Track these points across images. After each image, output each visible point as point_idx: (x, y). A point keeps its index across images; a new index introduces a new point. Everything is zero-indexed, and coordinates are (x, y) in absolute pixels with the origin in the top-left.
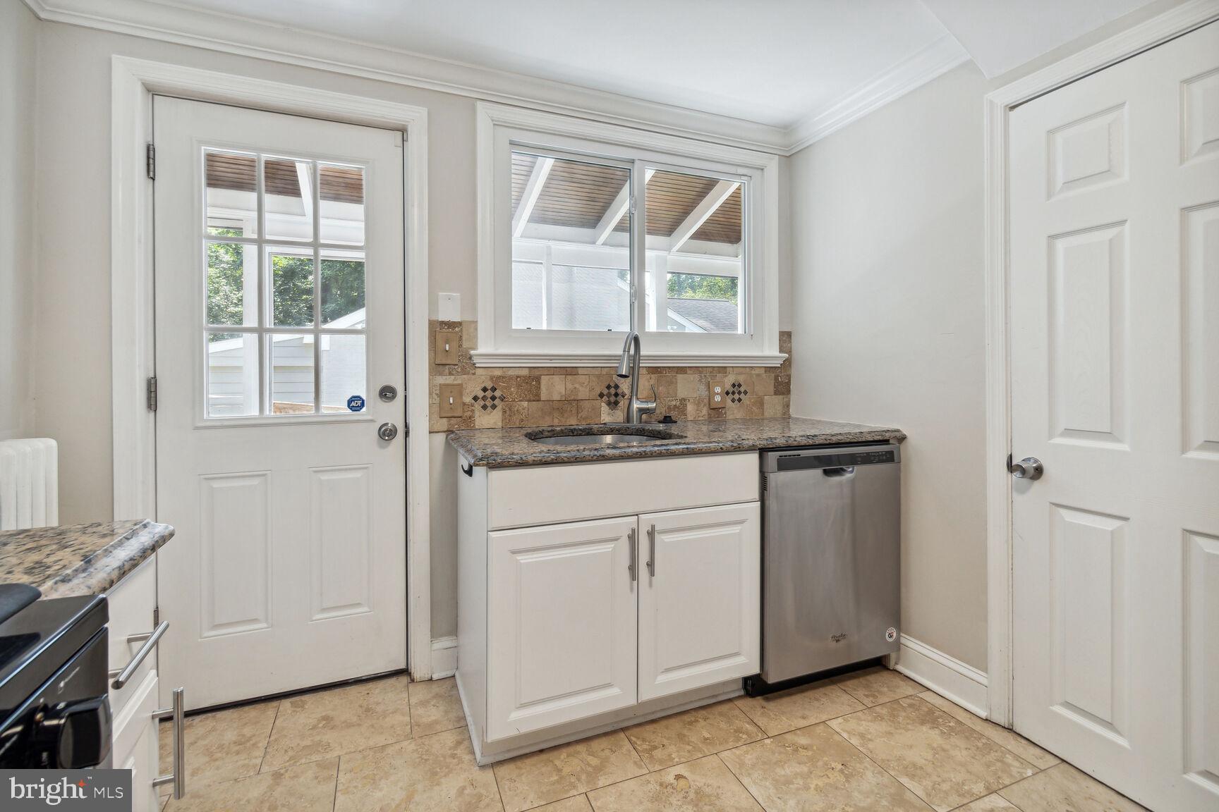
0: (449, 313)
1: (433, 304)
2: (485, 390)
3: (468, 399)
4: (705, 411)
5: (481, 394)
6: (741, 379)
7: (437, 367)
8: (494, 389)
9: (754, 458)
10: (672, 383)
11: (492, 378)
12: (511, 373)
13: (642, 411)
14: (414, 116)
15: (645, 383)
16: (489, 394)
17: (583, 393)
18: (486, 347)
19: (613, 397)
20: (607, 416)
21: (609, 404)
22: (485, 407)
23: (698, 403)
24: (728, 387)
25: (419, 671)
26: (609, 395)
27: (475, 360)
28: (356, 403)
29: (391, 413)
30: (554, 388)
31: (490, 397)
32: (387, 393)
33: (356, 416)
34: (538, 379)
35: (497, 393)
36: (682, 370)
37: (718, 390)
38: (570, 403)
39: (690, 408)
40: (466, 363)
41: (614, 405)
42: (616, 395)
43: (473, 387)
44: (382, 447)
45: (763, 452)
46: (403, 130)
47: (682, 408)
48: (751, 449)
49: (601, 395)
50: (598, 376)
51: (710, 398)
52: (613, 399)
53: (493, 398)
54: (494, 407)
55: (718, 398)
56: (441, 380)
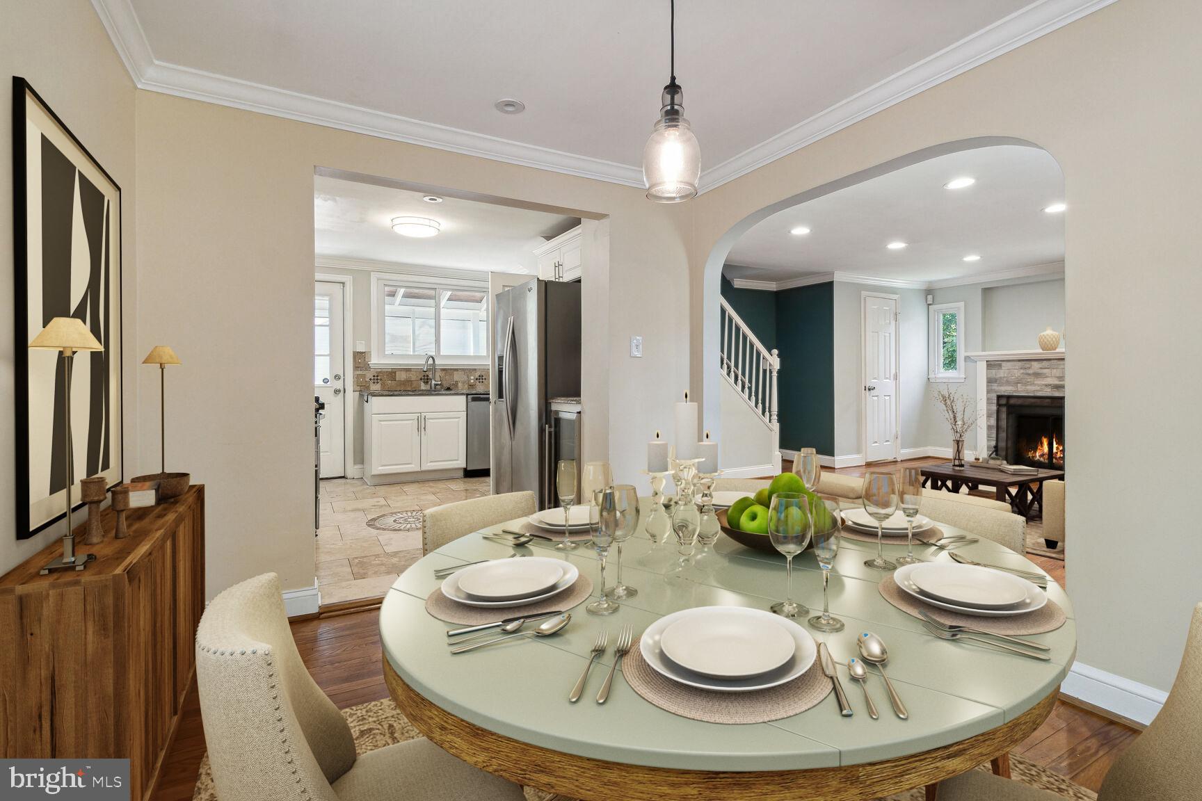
0: (360, 349)
1: (354, 345)
2: (374, 376)
3: (368, 380)
4: (466, 386)
5: (373, 378)
6: (483, 374)
7: (356, 368)
8: (377, 376)
9: (465, 397)
10: (452, 375)
11: (377, 372)
12: (384, 370)
13: (436, 385)
14: (347, 279)
15: (438, 375)
16: (376, 378)
17: (414, 378)
18: (375, 361)
19: (426, 380)
20: (423, 387)
21: (424, 382)
22: (374, 383)
23: (463, 383)
24: (477, 376)
25: (349, 474)
26: (424, 379)
27: (370, 365)
28: (326, 381)
29: (339, 385)
30: (401, 376)
31: (376, 379)
32: (337, 377)
33: (325, 385)
34: (395, 373)
35: (379, 378)
36: (457, 370)
37: (472, 378)
38: (409, 381)
39: (459, 384)
40: (367, 367)
41: (426, 383)
42: (427, 379)
43: (369, 375)
44: (335, 396)
45: (467, 395)
46: (343, 283)
47: (456, 385)
48: (462, 394)
49: (421, 379)
50: (420, 372)
51: (469, 381)
52: (426, 381)
53: (377, 379)
54: (378, 383)
55: (472, 381)
56: (358, 373)
